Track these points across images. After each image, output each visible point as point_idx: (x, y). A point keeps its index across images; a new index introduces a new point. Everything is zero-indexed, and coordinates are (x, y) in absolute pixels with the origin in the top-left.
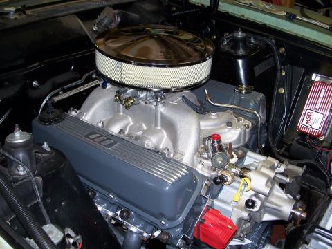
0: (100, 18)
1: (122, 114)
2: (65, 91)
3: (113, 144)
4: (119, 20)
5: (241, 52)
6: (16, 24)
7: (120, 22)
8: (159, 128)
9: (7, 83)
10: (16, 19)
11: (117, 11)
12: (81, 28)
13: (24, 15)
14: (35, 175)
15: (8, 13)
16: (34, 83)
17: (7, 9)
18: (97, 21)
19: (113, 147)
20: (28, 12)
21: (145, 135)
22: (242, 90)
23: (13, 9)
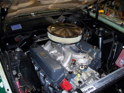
0: (59, 18)
1: (55, 48)
2: (43, 39)
3: (46, 56)
4: (64, 19)
5: (100, 35)
6: (34, 18)
7: (65, 20)
8: (62, 55)
9: (26, 35)
10: (34, 17)
11: (64, 17)
12: (52, 21)
13: (37, 16)
14: (19, 59)
15: (32, 15)
16: (35, 36)
17: (32, 14)
18: (58, 19)
19: (46, 57)
20: (38, 15)
21: (57, 56)
22: (94, 48)
23: (33, 14)
